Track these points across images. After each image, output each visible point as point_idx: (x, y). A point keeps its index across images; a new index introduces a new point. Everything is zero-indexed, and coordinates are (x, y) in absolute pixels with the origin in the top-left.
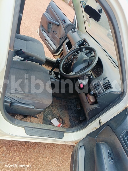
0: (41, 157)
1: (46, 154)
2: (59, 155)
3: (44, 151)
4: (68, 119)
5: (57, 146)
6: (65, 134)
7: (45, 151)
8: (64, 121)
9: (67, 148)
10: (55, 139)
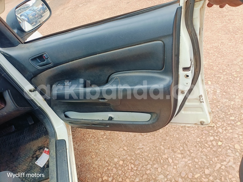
0: (94, 166)
1: (88, 161)
2: (86, 144)
3: (86, 165)
4: (35, 142)
5: (76, 149)
6: (58, 139)
7: (85, 163)
8: (39, 147)
9: (75, 136)
10: (68, 150)
